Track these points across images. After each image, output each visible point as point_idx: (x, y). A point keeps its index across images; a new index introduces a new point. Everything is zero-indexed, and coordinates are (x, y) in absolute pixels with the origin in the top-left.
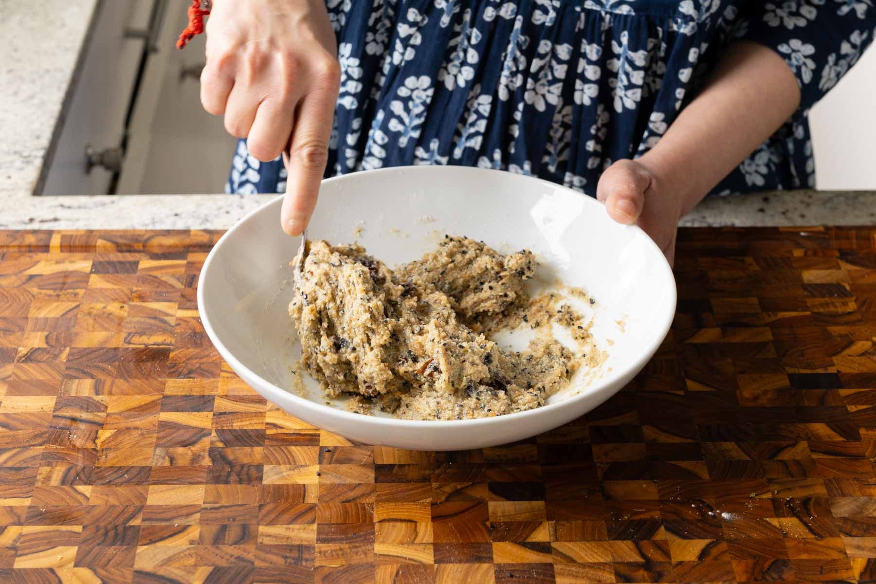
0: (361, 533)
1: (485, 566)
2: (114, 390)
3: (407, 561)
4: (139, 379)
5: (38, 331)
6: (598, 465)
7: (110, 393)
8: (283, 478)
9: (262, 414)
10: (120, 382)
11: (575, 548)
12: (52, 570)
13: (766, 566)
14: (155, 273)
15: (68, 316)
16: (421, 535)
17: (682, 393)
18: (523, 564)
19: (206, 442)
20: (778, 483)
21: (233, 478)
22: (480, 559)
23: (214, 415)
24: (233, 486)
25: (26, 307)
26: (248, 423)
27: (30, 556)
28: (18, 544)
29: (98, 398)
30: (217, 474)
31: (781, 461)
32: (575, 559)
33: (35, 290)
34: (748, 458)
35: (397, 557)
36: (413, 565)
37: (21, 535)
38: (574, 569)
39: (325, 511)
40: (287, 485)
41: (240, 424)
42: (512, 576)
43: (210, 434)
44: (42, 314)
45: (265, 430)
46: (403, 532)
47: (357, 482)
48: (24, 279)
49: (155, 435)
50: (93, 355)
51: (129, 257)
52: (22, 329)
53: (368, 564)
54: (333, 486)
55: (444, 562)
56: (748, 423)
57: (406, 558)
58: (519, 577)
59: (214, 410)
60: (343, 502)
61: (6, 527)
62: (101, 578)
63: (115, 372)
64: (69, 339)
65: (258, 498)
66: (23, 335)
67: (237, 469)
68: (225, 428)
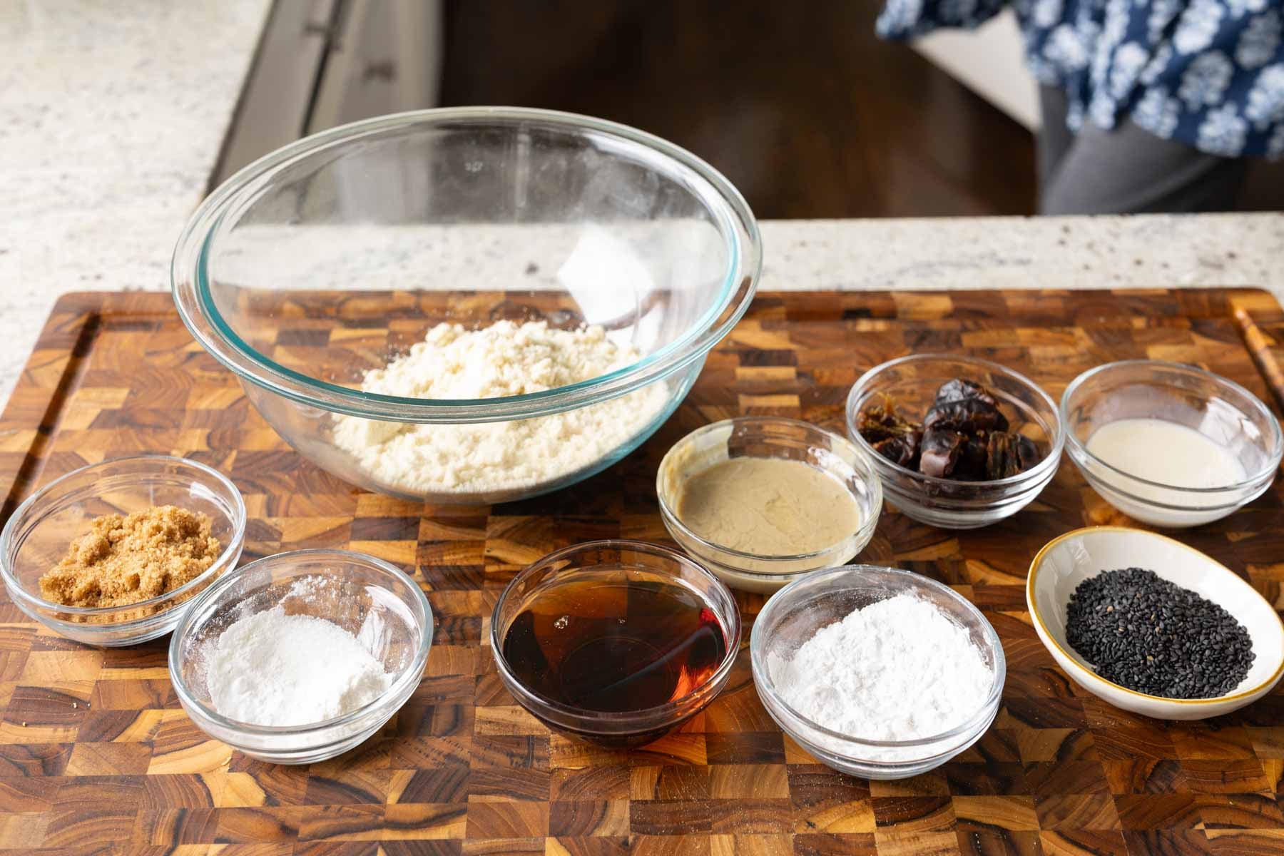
1: (776, 768)
2: (292, 510)
3: (672, 762)
4: (324, 494)
5: (198, 427)
7: (287, 515)
9: (481, 544)
10: (300, 498)
12: (198, 777)
13: (1150, 766)
14: (352, 347)
15: (238, 407)
21: (444, 634)
22: (768, 758)
23: (419, 545)
24: (443, 647)
25: (184, 396)
26: (462, 556)
27: (169, 756)
28: (155, 738)
29: (271, 521)
33: (196, 372)
35: (659, 754)
36: (679, 765)
37: (160, 724)
41: (452, 557)
42: (811, 784)
44: (204, 405)
45: (484, 566)
48: (183, 357)
50: (267, 461)
51: (319, 325)
52: (177, 426)
53: (619, 764)
55: (720, 762)
57: (669, 757)
59: (420, 538)
61: (140, 712)
62: (264, 789)
63: (293, 484)
64: (236, 438)
65: (474, 667)
66: (178, 433)
67: (448, 622)
68: (433, 564)
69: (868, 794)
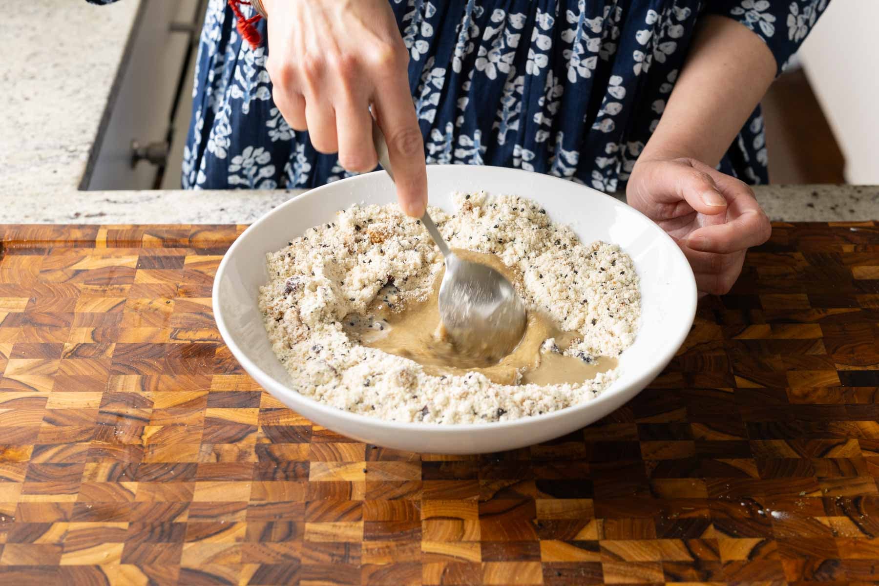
0: (408, 531)
1: (533, 564)
2: (161, 386)
3: (456, 560)
4: (185, 375)
5: (84, 326)
6: (647, 462)
7: (156, 389)
8: (330, 475)
10: (166, 378)
11: (623, 547)
12: (98, 567)
13: (817, 565)
14: (201, 269)
15: (114, 311)
16: (468, 532)
17: (731, 390)
18: (571, 563)
19: (252, 439)
20: (828, 482)
21: (280, 474)
22: (527, 558)
23: (260, 411)
24: (280, 482)
25: (72, 303)
26: (294, 419)
27: (76, 553)
28: (64, 541)
29: (144, 394)
30: (263, 471)
31: (832, 459)
32: (624, 557)
33: (81, 286)
34: (798, 456)
35: (445, 555)
36: (460, 563)
37: (67, 532)
38: (622, 568)
39: (372, 508)
40: (334, 483)
41: (286, 420)
42: (560, 575)
43: (256, 430)
44: (88, 309)
45: (311, 427)
46: (450, 530)
47: (404, 479)
48: (70, 275)
49: (202, 431)
50: (139, 351)
51: (175, 252)
52: (68, 325)
53: (414, 561)
54: (379, 484)
55: (491, 560)
56: (797, 421)
57: (453, 556)
58: (567, 576)
59: (261, 406)
60: (390, 499)
61: (52, 524)
62: (147, 575)
63: (161, 367)
64: (115, 335)
65: (304, 496)
66: (69, 331)
67: (284, 465)
68: (272, 424)
69: (602, 581)
